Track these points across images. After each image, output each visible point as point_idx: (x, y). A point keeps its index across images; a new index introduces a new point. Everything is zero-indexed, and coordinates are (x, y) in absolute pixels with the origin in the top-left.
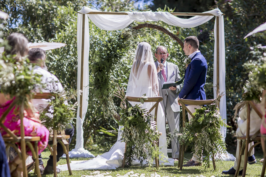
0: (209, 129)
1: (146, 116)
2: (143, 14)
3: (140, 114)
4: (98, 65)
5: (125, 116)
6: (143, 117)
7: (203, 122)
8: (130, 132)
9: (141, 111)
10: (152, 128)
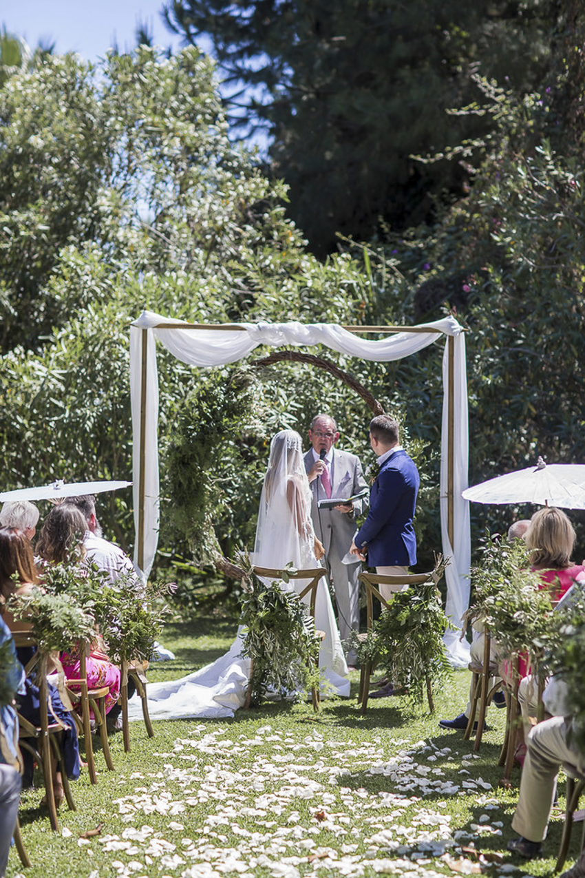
0: (420, 636)
1: (294, 608)
2: (281, 329)
3: (282, 606)
4: (180, 452)
5: (252, 608)
6: (287, 611)
7: (407, 621)
8: (261, 641)
9: (285, 600)
10: (306, 631)
